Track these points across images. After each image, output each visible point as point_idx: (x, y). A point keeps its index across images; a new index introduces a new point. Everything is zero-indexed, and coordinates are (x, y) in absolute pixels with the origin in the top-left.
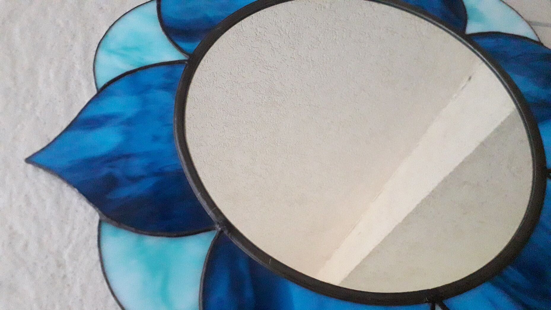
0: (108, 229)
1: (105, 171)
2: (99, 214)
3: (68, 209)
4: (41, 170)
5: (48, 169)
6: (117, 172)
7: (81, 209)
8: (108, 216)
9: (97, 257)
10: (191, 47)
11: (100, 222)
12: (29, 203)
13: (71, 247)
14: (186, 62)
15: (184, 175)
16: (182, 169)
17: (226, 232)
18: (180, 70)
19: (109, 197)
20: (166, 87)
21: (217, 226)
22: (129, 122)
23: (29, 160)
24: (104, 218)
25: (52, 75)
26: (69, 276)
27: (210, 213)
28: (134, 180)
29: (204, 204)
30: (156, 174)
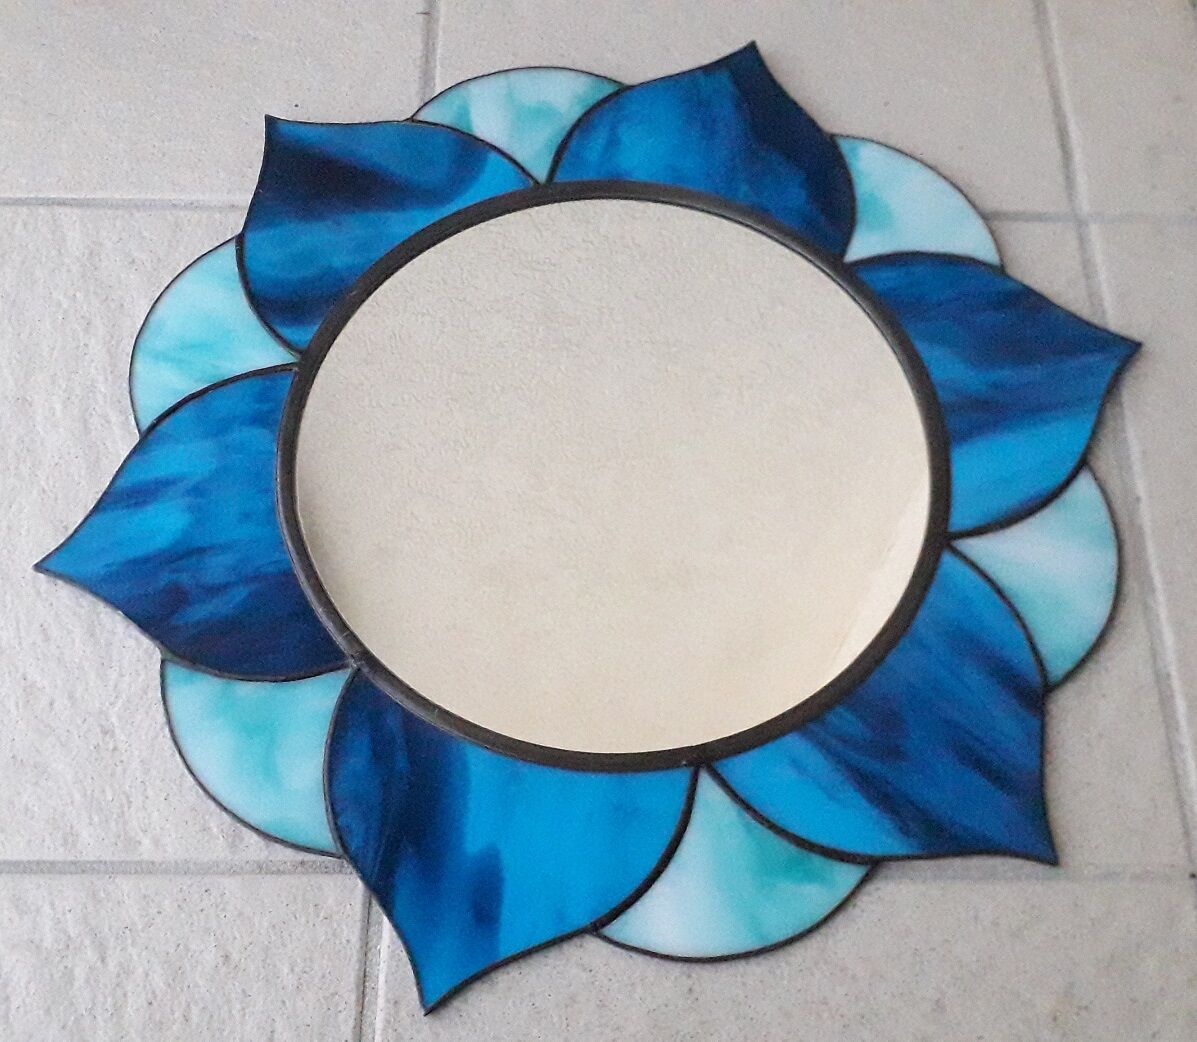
0: (176, 672)
1: (165, 578)
2: (161, 652)
3: (109, 644)
4: (60, 583)
5: (70, 580)
6: (185, 578)
7: (131, 643)
8: (174, 653)
9: (162, 719)
10: (304, 335)
11: (163, 662)
12: (47, 639)
13: (120, 704)
14: (296, 369)
15: (294, 577)
16: (291, 569)
17: (365, 670)
18: (286, 383)
19: (173, 622)
20: (259, 420)
21: (351, 661)
22: (197, 491)
23: (38, 567)
24: (169, 656)
25: (58, 407)
26: (122, 746)
27: (339, 640)
28: (214, 590)
29: (330, 626)
30: (247, 580)
